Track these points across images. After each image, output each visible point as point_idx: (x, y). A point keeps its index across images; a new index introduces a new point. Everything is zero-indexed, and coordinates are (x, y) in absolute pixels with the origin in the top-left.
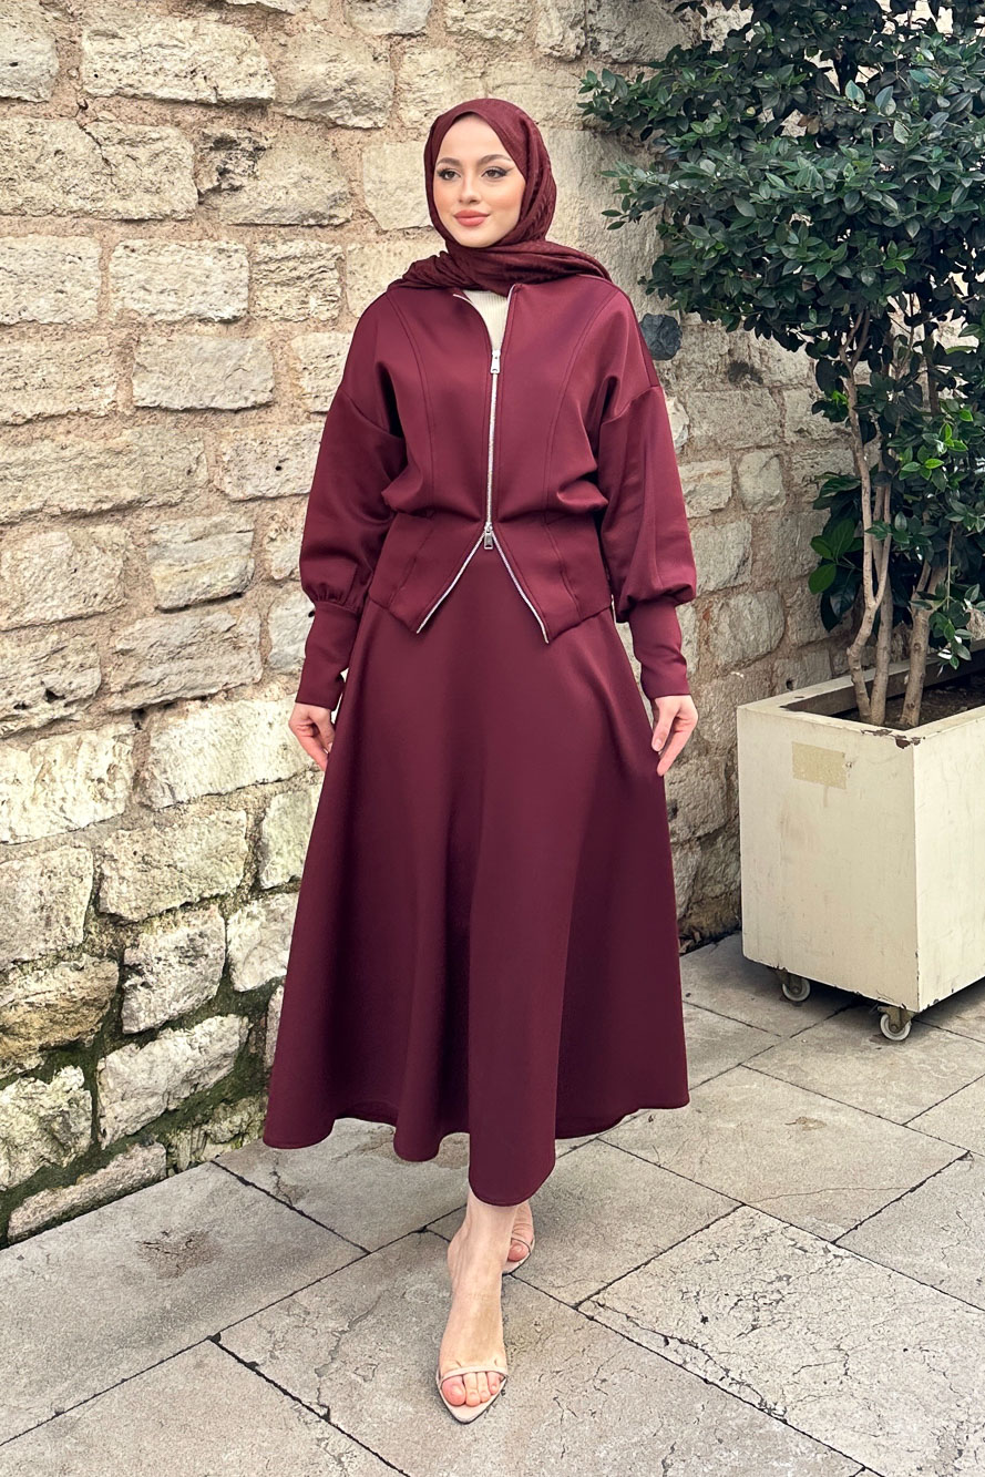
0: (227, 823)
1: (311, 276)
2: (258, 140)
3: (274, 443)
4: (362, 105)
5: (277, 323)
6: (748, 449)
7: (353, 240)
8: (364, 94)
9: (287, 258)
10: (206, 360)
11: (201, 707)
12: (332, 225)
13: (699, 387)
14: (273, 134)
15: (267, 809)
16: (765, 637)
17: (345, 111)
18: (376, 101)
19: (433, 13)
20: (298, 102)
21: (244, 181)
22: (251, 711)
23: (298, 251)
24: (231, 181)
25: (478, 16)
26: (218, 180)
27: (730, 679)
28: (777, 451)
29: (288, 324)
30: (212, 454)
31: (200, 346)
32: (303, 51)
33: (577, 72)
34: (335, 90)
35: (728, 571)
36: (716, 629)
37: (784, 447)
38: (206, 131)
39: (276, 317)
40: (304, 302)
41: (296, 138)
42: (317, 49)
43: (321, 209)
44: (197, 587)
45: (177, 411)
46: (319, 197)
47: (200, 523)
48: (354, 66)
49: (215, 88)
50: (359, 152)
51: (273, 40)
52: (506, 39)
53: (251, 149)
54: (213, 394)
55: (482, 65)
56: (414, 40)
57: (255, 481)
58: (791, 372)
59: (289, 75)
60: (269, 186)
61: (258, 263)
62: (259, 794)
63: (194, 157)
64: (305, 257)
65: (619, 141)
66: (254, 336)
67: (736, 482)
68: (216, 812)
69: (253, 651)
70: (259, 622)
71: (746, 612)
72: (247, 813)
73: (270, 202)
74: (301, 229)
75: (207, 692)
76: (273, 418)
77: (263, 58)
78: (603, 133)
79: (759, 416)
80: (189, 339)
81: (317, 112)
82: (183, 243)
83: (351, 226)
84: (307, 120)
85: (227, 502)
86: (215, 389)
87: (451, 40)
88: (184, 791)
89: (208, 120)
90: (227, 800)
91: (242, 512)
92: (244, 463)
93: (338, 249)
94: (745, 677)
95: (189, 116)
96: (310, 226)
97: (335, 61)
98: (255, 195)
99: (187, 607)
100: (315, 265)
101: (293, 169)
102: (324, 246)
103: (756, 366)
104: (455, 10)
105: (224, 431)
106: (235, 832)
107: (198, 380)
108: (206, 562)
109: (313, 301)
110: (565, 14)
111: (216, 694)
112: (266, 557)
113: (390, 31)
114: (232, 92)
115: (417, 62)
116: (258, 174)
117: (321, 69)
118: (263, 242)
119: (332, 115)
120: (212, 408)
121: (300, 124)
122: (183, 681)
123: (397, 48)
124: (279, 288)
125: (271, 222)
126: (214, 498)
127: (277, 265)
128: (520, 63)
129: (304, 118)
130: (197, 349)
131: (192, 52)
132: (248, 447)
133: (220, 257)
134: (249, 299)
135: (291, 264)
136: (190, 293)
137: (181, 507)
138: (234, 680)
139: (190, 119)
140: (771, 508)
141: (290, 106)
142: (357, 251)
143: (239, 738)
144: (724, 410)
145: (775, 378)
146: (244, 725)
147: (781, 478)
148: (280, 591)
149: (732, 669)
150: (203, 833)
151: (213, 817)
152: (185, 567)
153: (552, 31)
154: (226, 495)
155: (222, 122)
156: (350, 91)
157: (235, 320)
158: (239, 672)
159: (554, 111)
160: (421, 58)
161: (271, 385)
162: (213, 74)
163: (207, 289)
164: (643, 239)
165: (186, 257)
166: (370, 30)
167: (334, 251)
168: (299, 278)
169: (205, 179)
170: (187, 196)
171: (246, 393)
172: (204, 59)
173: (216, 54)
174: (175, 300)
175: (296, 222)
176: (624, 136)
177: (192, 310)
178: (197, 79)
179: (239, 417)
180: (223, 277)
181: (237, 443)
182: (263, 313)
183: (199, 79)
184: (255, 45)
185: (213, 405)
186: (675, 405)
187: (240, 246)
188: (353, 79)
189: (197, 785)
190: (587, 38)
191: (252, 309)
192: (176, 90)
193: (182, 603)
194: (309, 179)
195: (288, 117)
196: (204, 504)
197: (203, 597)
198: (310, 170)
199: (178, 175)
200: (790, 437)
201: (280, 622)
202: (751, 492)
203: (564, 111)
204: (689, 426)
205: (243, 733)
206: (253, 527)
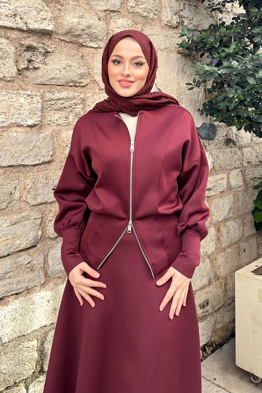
0: (28, 347)
1: (71, 107)
2: (47, 48)
3: (52, 178)
4: (93, 38)
5: (54, 127)
6: (232, 169)
7: (89, 92)
8: (95, 33)
9: (60, 99)
10: (20, 143)
11: (16, 299)
12: (80, 86)
13: (216, 147)
14: (54, 46)
15: (47, 337)
16: (237, 235)
17: (86, 40)
18: (99, 36)
19: (123, 4)
20: (66, 34)
21: (41, 66)
22: (39, 297)
23: (64, 96)
24: (34, 65)
25: (141, 7)
26: (28, 64)
27: (226, 252)
28: (241, 169)
29: (60, 127)
30: (23, 185)
31: (17, 137)
32: (68, 12)
33: (176, 32)
34: (82, 30)
35: (226, 213)
36: (221, 235)
37: (243, 168)
38: (22, 42)
39: (54, 124)
40: (67, 118)
41: (65, 49)
42: (74, 12)
43: (75, 79)
44: (13, 246)
45: (5, 167)
46: (75, 74)
47: (15, 217)
48: (90, 21)
49: (26, 23)
50: (92, 57)
51: (55, 7)
52: (151, 17)
53: (44, 52)
54: (23, 159)
55: (141, 26)
56: (115, 13)
57: (42, 196)
58: (245, 142)
59: (62, 22)
60: (52, 68)
61: (46, 101)
62: (43, 331)
63: (15, 53)
64: (68, 99)
65: (190, 59)
66: (44, 132)
67: (228, 181)
68: (22, 343)
69: (40, 271)
70: (43, 257)
71: (231, 227)
72: (38, 340)
73: (52, 75)
74: (66, 87)
75: (18, 292)
76: (52, 168)
77: (50, 13)
78: (185, 56)
79: (236, 157)
80: (11, 134)
81: (75, 39)
82: (9, 91)
83: (88, 87)
84: (70, 42)
85: (29, 206)
86: (24, 156)
87: (131, 15)
88: (7, 337)
89: (23, 38)
90: (28, 337)
91: (36, 210)
92: (38, 188)
93: (82, 96)
94: (231, 250)
95: (14, 35)
96: (71, 86)
97: (82, 17)
98: (46, 72)
99: (9, 255)
100: (72, 102)
101: (63, 62)
102: (76, 94)
103: (234, 140)
104: (132, 3)
105: (28, 175)
106: (32, 351)
107: (15, 153)
108: (19, 234)
109: (71, 118)
110: (172, 9)
111: (23, 291)
112: (47, 228)
113: (105, 8)
114: (34, 26)
115: (116, 22)
116: (47, 63)
117: (76, 20)
118: (49, 92)
119: (81, 41)
120: (23, 165)
121: (67, 44)
122: (6, 289)
123: (109, 16)
124: (56, 112)
125: (53, 84)
126: (23, 204)
127: (54, 102)
128: (156, 27)
129: (69, 41)
130: (15, 139)
131: (15, 5)
132: (40, 181)
133: (27, 98)
134: (41, 116)
135: (62, 101)
136: (12, 113)
137: (7, 210)
138: (31, 285)
139: (14, 36)
140: (239, 189)
141: (62, 35)
142: (91, 97)
143: (33, 309)
144: (224, 156)
145: (240, 144)
146: (36, 304)
147: (242, 179)
148: (54, 242)
149: (227, 248)
150: (16, 355)
151: (20, 347)
152: (7, 238)
153: (168, 16)
154: (29, 203)
155: (30, 39)
156: (88, 31)
157: (35, 125)
158: (33, 281)
159: (168, 46)
160: (118, 21)
161: (51, 153)
162: (25, 17)
163: (21, 112)
164: (199, 95)
165: (10, 97)
166: (97, 8)
167: (81, 97)
168: (65, 108)
169: (21, 64)
170: (11, 70)
171: (39, 158)
172: (21, 10)
173: (27, 8)
174: (5, 117)
175: (64, 84)
176: (192, 57)
177: (13, 121)
178: (17, 18)
179: (36, 168)
180: (28, 107)
181: (34, 180)
182: (49, 122)
183: (18, 18)
184: (46, 7)
185: (23, 164)
186: (209, 155)
187: (38, 94)
188: (90, 26)
189: (13, 334)
190: (180, 20)
191: (43, 121)
192: (6, 22)
193: (6, 254)
194: (70, 66)
195: (62, 40)
196: (18, 208)
197: (17, 250)
198: (71, 62)
199: (7, 61)
200: (245, 164)
201: (53, 256)
202: (233, 184)
203: (172, 46)
204: (213, 162)
205: (36, 307)
206: (41, 216)
